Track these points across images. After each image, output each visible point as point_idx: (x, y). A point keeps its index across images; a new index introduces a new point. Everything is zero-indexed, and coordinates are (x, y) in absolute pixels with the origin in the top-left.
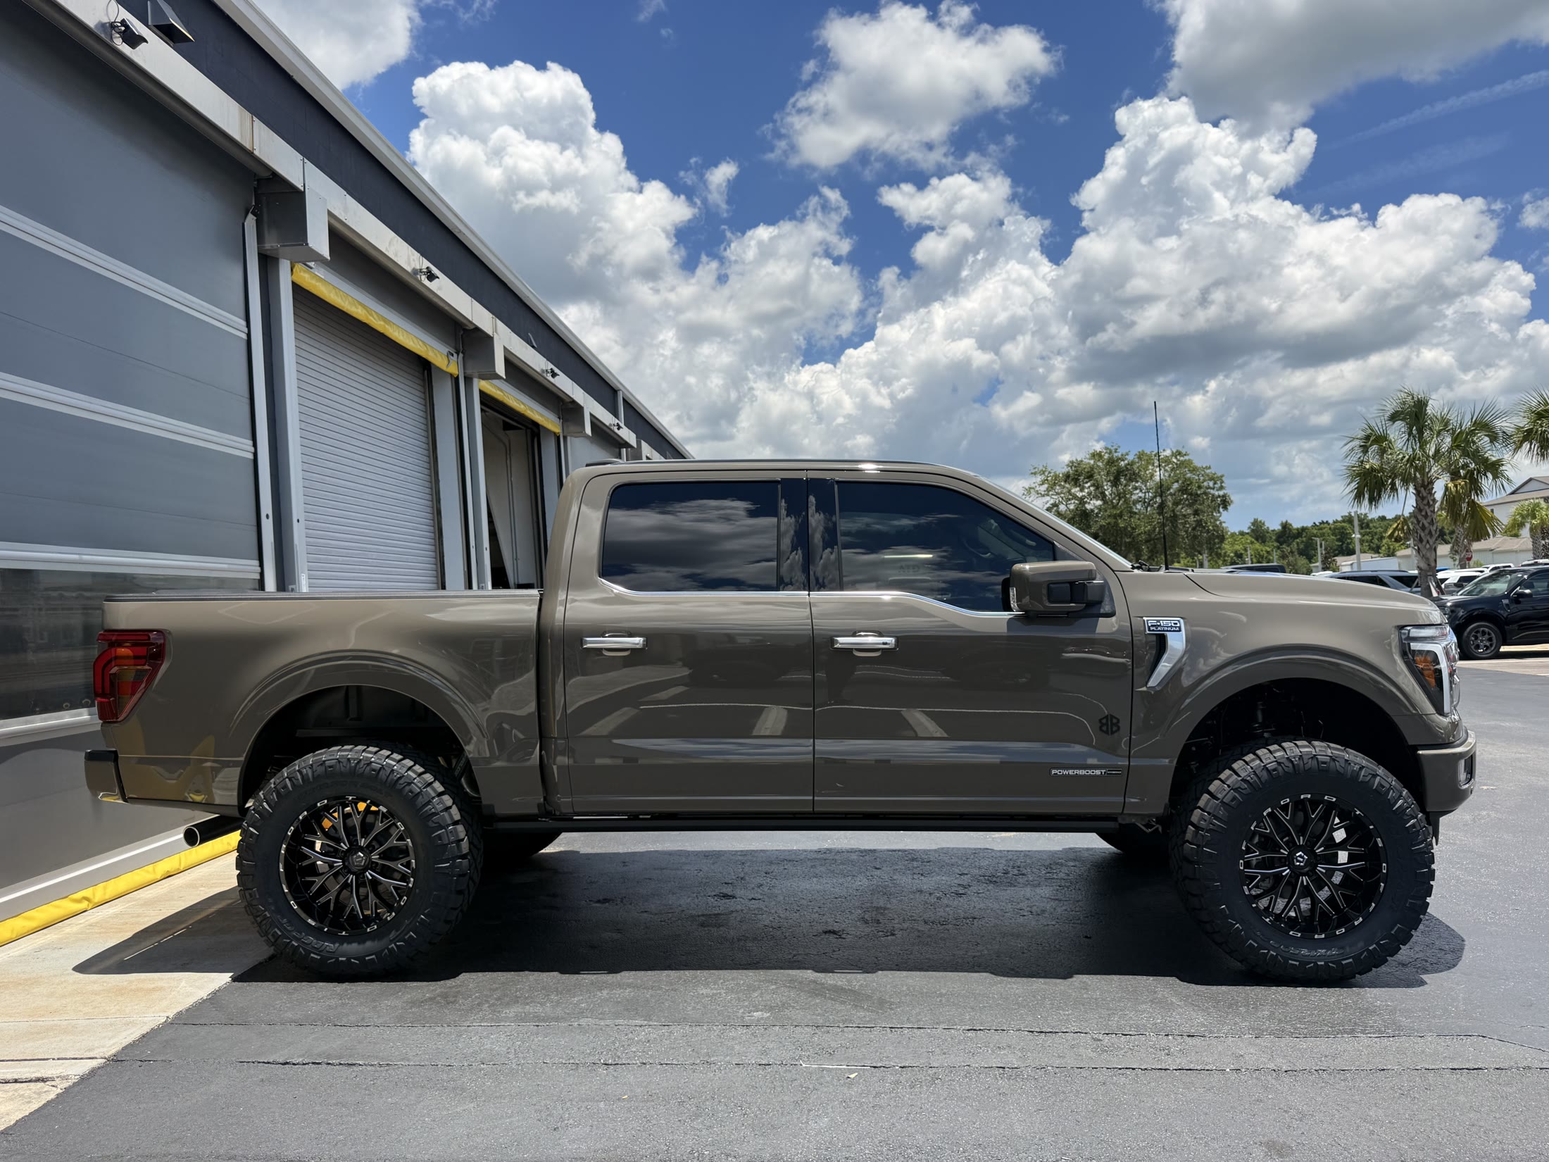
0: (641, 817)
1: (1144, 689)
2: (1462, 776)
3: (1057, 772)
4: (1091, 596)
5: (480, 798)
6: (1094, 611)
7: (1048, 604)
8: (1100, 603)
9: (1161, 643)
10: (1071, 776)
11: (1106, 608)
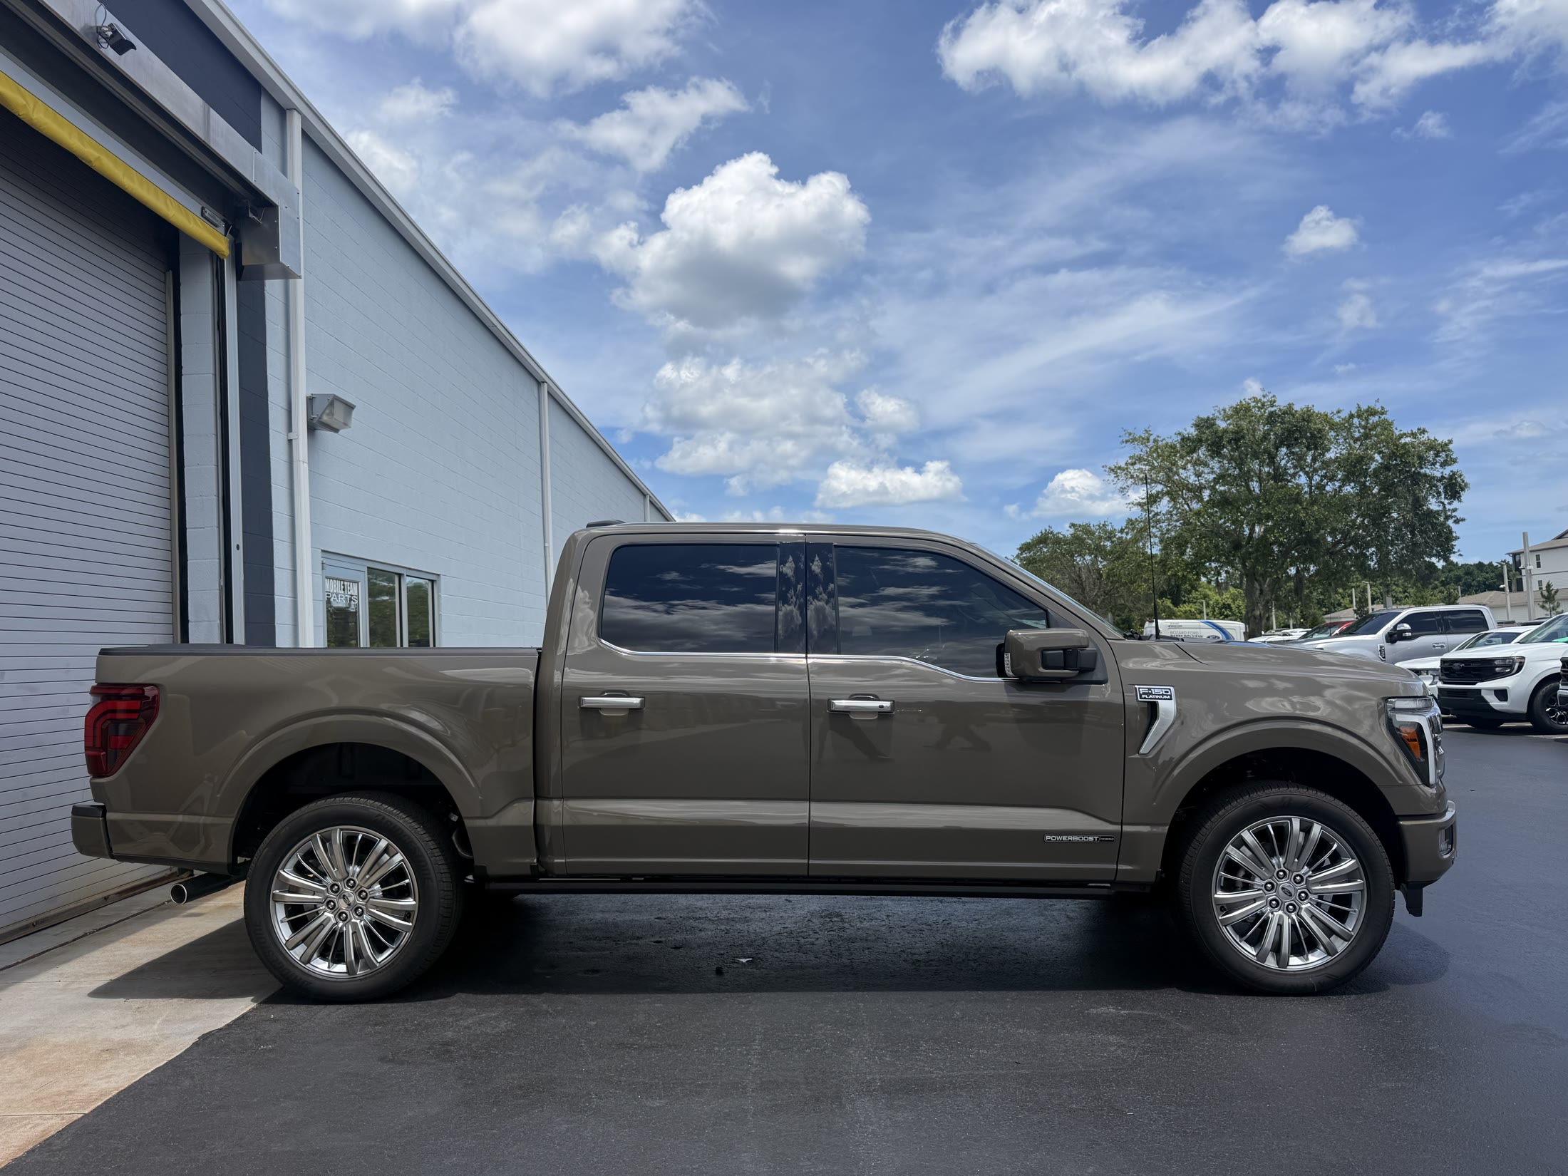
0: (634, 879)
1: (1137, 756)
2: (1443, 846)
3: (1050, 838)
4: (1084, 663)
5: (472, 860)
6: (1087, 677)
7: (1041, 670)
8: (1092, 670)
9: (1152, 710)
10: (1065, 842)
11: (1097, 675)
